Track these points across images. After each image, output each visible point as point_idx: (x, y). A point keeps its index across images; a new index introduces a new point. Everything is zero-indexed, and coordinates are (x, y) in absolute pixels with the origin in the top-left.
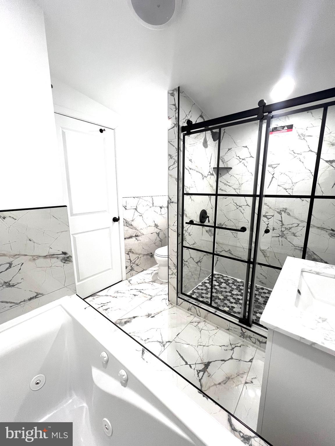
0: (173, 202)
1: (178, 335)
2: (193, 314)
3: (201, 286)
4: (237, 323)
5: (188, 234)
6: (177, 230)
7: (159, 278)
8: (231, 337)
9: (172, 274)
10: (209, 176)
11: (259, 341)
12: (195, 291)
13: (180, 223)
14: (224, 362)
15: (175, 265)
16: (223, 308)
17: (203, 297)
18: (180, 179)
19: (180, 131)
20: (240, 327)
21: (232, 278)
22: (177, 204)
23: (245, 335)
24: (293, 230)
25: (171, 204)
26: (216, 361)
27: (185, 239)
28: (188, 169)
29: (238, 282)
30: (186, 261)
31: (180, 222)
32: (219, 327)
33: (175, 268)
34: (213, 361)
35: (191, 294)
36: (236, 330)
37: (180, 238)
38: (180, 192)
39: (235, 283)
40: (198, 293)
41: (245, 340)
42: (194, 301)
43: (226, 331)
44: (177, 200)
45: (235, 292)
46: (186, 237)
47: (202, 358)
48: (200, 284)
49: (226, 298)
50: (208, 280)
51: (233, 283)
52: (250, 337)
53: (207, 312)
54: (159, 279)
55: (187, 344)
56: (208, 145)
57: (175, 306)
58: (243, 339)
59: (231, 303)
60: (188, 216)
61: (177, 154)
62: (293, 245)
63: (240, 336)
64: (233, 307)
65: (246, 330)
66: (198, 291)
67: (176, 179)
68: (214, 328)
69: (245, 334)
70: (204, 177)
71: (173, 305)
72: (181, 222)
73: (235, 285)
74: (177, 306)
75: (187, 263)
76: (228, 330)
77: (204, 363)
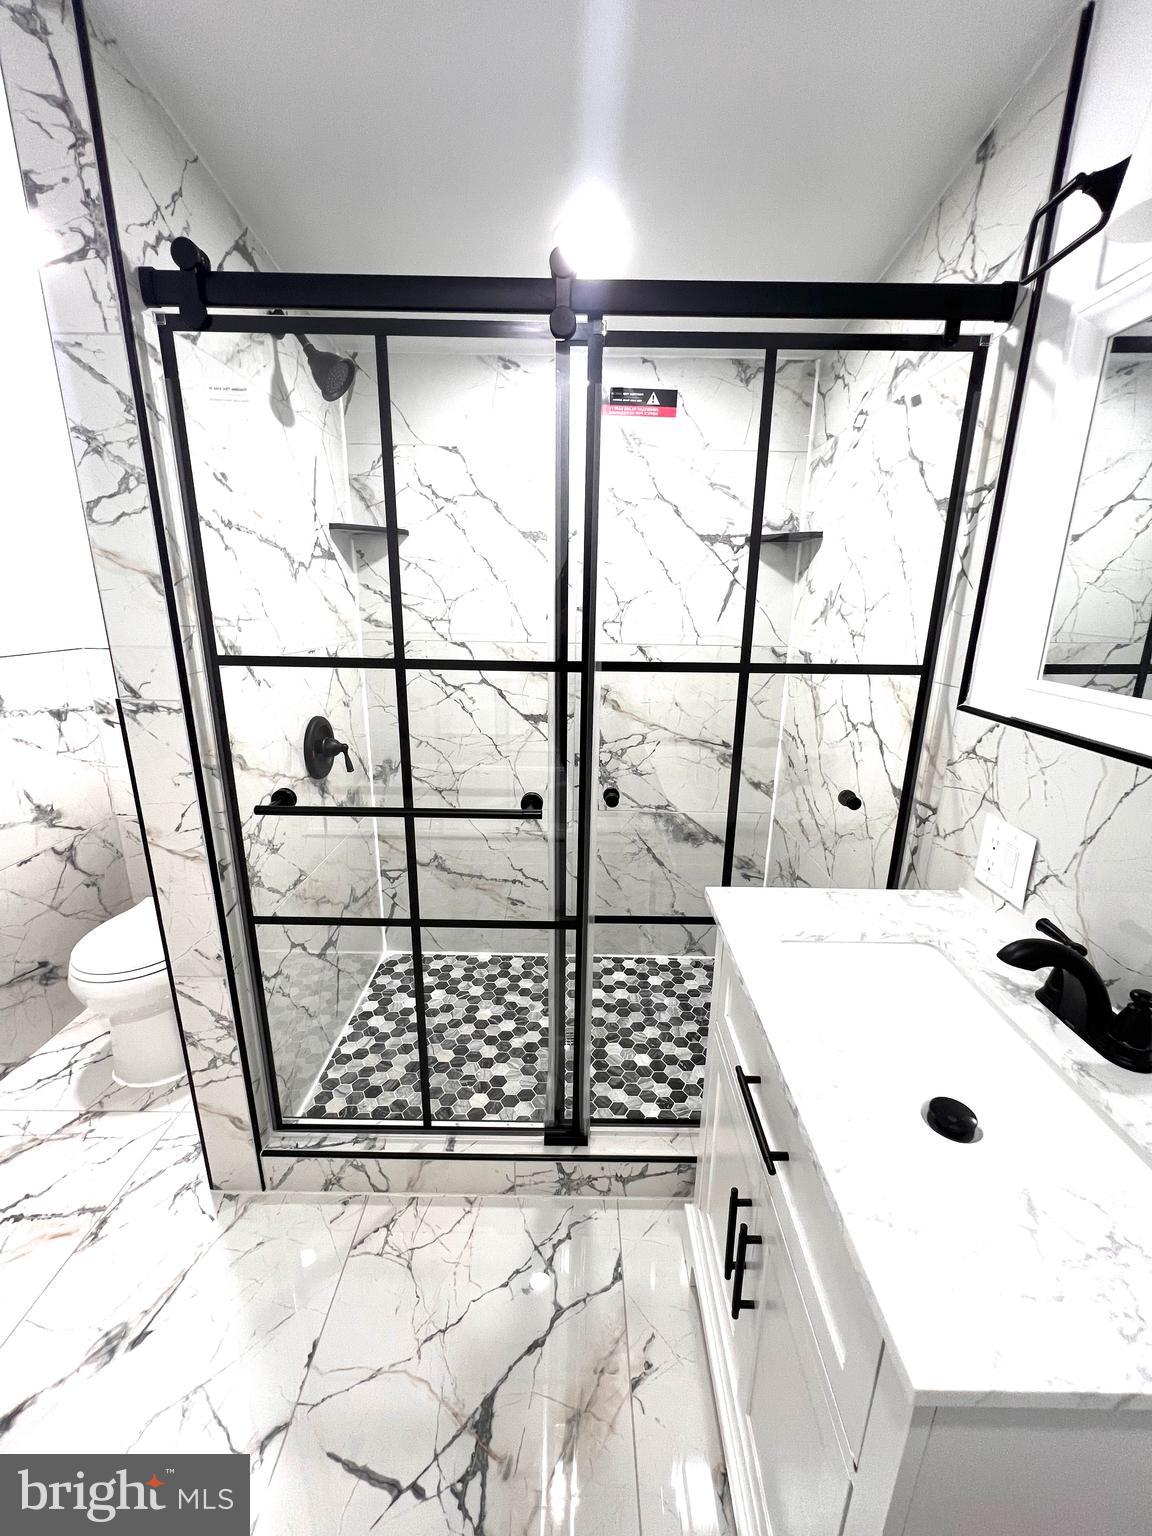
0: (152, 708)
1: (311, 1356)
2: (352, 1194)
3: (352, 1038)
4: (540, 1150)
5: (265, 848)
6: (203, 850)
7: (123, 1078)
8: (530, 1213)
9: (213, 1064)
10: (319, 563)
11: (619, 1178)
12: (331, 1075)
13: (217, 813)
14: (538, 1350)
15: (219, 1018)
16: (465, 1102)
17: (374, 1092)
18: (180, 580)
19: (134, 296)
20: (552, 1165)
21: (458, 958)
22: (182, 715)
23: (572, 1181)
24: (632, 756)
25: (140, 716)
26: (510, 1369)
27: (256, 880)
28: (217, 524)
29: (483, 965)
30: (275, 976)
31: (215, 806)
32: (472, 1196)
33: (225, 1032)
34: (503, 1380)
35: (318, 1098)
36: (536, 1178)
37: (228, 886)
38: (190, 648)
39: (476, 974)
40: (348, 1078)
41: (573, 1197)
42: (346, 1142)
43: (504, 1196)
44: (178, 696)
45: (485, 1012)
46: (256, 869)
47: (452, 1400)
48: (347, 1030)
49: (461, 1050)
50: (371, 998)
51: (468, 977)
52: (590, 1181)
53: (417, 1162)
54: (121, 1083)
55: (371, 1377)
56: (295, 414)
57: (252, 1200)
58: (567, 1197)
59: (487, 1064)
60: (250, 764)
61: (135, 430)
62: (634, 804)
63: (558, 1193)
64: (499, 1081)
65: (576, 1163)
66: (346, 1068)
67: (157, 576)
68: (458, 1212)
69: (573, 1177)
70: (297, 567)
71: (242, 1200)
72: (221, 805)
73: (477, 983)
74: (267, 1192)
75: (279, 980)
76: (512, 1189)
77: (469, 1425)
